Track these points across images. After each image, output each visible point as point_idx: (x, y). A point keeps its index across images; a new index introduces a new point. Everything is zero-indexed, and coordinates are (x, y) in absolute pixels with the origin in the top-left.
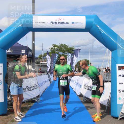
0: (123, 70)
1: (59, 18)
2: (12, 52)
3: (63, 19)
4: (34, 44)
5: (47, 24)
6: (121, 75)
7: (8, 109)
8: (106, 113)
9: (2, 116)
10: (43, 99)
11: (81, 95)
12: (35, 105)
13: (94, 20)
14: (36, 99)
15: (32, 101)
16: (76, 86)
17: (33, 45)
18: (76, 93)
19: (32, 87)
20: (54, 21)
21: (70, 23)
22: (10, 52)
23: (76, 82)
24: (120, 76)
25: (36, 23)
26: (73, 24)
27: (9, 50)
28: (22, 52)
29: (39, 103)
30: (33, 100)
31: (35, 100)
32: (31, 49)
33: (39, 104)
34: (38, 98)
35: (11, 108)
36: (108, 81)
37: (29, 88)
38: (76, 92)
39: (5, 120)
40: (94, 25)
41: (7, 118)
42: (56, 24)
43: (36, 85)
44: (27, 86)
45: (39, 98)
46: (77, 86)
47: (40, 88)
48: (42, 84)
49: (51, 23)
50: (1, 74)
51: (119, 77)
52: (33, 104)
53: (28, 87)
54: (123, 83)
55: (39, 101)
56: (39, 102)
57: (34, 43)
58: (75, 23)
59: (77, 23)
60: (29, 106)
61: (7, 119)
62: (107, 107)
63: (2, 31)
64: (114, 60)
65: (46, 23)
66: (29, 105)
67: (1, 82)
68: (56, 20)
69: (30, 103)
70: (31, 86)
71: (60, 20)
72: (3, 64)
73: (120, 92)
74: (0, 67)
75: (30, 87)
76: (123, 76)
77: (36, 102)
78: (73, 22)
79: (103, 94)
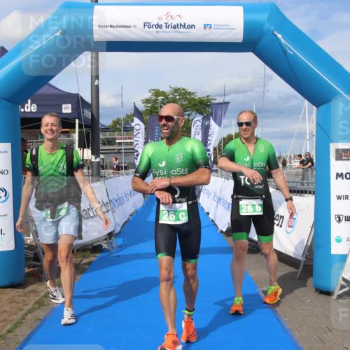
0: (348, 160)
1: (168, 13)
2: (35, 111)
3: (179, 16)
4: (97, 87)
5: (132, 28)
6: (342, 174)
7: (27, 270)
8: (300, 279)
9: (10, 290)
10: (124, 241)
11: (230, 232)
12: (101, 258)
13: (268, 17)
14: (105, 242)
15: (95, 248)
16: (217, 206)
17: (96, 91)
18: (216, 225)
20: (154, 22)
21: (200, 25)
22: (29, 110)
23: (218, 194)
24: (339, 175)
25: (102, 27)
26: (208, 28)
27: (26, 105)
28: (64, 111)
29: (114, 253)
30: (96, 244)
31: (101, 246)
32: (90, 102)
33: (113, 255)
34: (110, 239)
35: (34, 266)
36: (306, 192)
37: (84, 210)
38: (216, 222)
39: (19, 299)
40: (268, 31)
41: (25, 295)
42: (159, 29)
43: (105, 202)
45: (113, 238)
46: (219, 205)
47: (117, 211)
48: (120, 201)
49: (146, 27)
50: (6, 172)
51: (337, 178)
52: (95, 256)
54: (347, 197)
55: (113, 248)
56: (112, 251)
57: (96, 83)
58: (213, 27)
59: (219, 27)
60: (84, 261)
61: (25, 298)
62: (302, 264)
63: (7, 51)
64: (324, 131)
65: (130, 27)
66: (86, 258)
67: (5, 196)
68: (159, 19)
69: (89, 253)
70: (90, 205)
71: (172, 16)
72: (10, 144)
73: (340, 221)
74: (3, 152)
75: (89, 209)
76: (348, 176)
77: (105, 250)
78: (208, 25)
79: (292, 227)
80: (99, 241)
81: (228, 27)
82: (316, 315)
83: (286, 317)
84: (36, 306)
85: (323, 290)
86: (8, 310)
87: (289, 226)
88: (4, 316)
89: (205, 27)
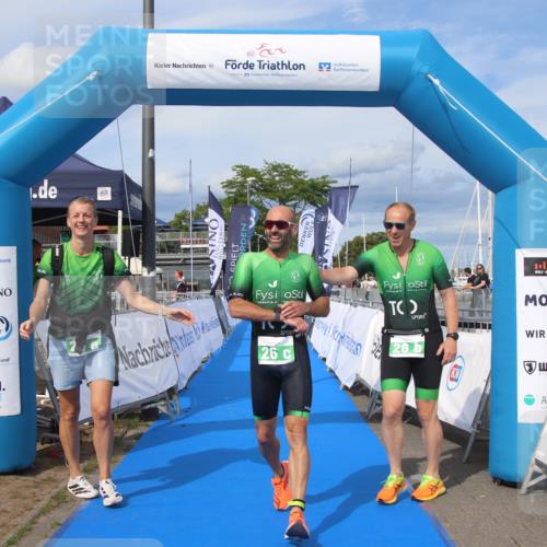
0: (544, 275)
1: (262, 46)
2: (55, 197)
3: (281, 50)
4: (152, 161)
5: (207, 69)
6: (534, 297)
7: (40, 447)
8: (468, 461)
9: (12, 477)
10: (192, 401)
11: (359, 388)
12: (157, 429)
13: (419, 53)
14: (162, 403)
15: (145, 412)
16: (338, 348)
17: (149, 166)
18: (336, 377)
19: (145, 350)
20: (242, 59)
21: (312, 65)
22: (45, 196)
23: (340, 330)
24: (530, 299)
25: (161, 66)
26: (325, 69)
27: (41, 188)
28: (100, 198)
29: (177, 420)
30: (148, 407)
31: (156, 409)
32: (140, 184)
33: (175, 424)
34: (171, 398)
35: (51, 441)
36: (478, 326)
37: (130, 353)
38: (337, 373)
39: (27, 493)
40: (418, 73)
41: (37, 485)
42: (248, 71)
43: (163, 341)
44: (124, 348)
45: (175, 397)
46: (343, 348)
47: (181, 354)
48: (186, 340)
49: (229, 67)
50: (8, 292)
51: (526, 304)
52: (147, 425)
53: (127, 350)
54: (542, 334)
55: (175, 413)
56: (174, 417)
57: (150, 155)
58: (332, 67)
59: (342, 67)
60: (131, 433)
61: (37, 490)
62: (472, 439)
63: (11, 104)
64: (507, 230)
65: (204, 66)
66: (133, 428)
67: (7, 329)
68: (250, 54)
69: (137, 420)
70: (139, 344)
71: (269, 51)
72: (15, 248)
73: (531, 370)
74: (4, 261)
75: (137, 351)
76: (544, 300)
77: (163, 416)
78: (325, 64)
79: (456, 380)
80: (153, 402)
81: (357, 68)
82: (494, 519)
83: (446, 521)
84: (54, 503)
85: (505, 479)
86: (9, 509)
87: (452, 379)
88: (4, 518)
89: (321, 67)
